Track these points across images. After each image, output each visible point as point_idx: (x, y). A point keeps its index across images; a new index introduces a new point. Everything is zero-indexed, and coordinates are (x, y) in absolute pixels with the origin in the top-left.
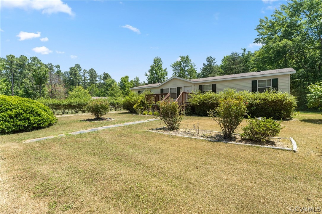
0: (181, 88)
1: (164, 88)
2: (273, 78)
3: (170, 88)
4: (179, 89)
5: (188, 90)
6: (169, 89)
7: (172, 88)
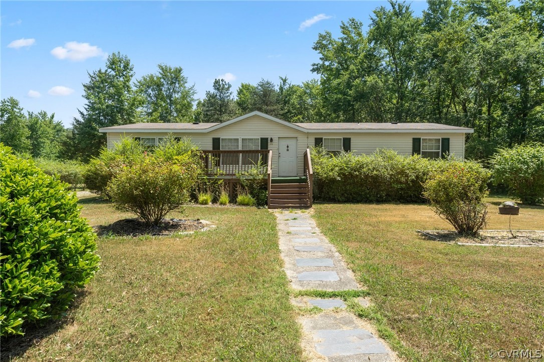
0: (271, 140)
1: (222, 135)
2: (443, 137)
3: (240, 138)
4: (265, 142)
5: (288, 147)
6: (238, 139)
7: (245, 139)
